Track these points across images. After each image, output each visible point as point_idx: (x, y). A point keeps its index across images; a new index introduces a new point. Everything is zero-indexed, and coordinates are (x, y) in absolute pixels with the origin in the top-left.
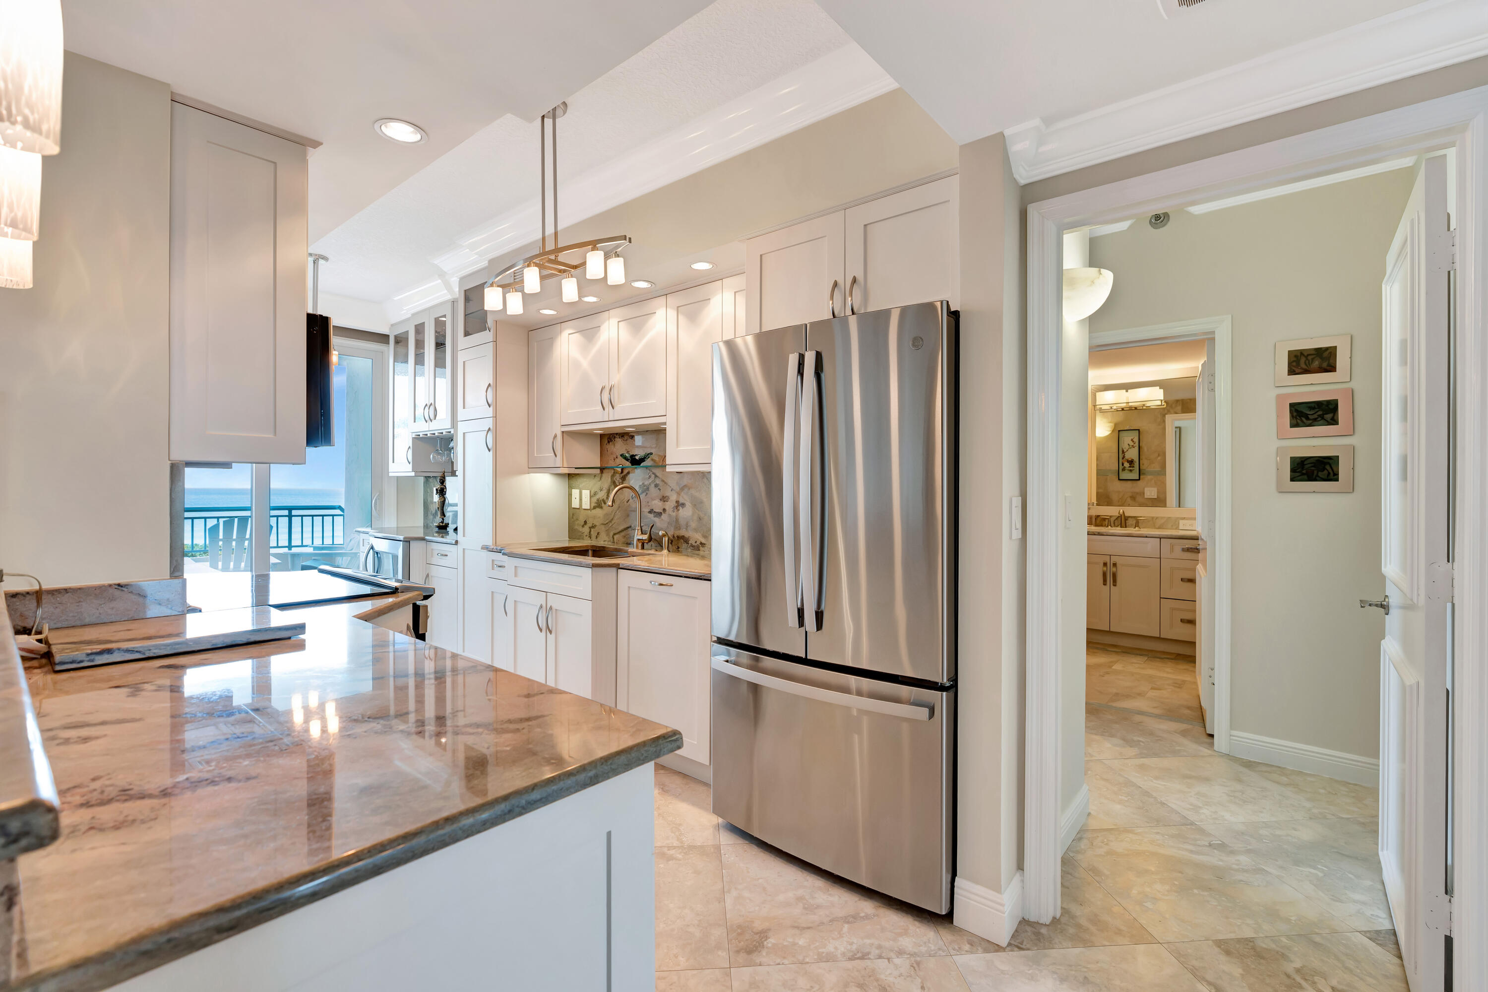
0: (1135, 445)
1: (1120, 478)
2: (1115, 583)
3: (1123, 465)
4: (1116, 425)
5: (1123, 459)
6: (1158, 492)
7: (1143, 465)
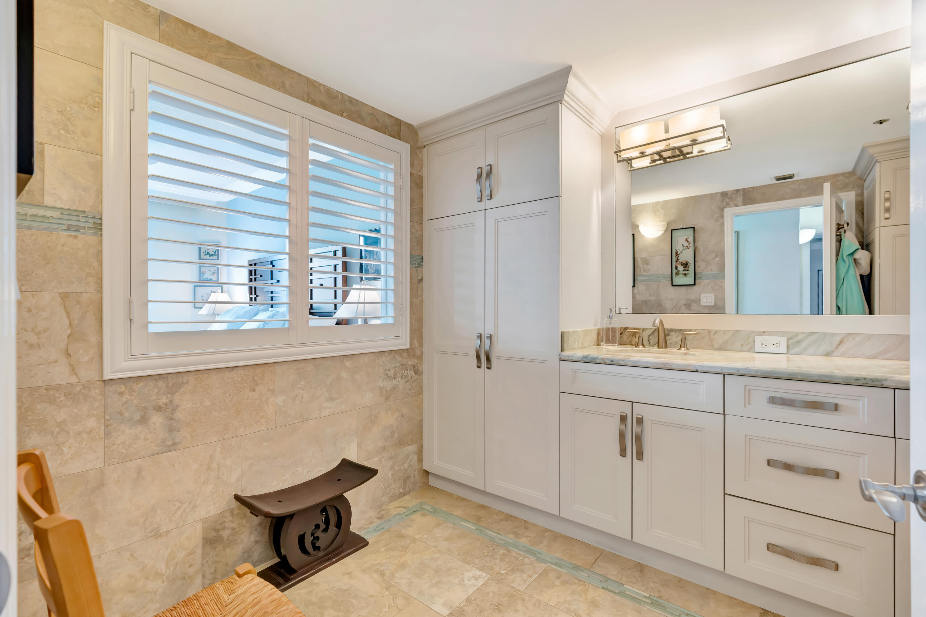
0: (689, 246)
1: (673, 284)
2: (640, 456)
3: (676, 268)
4: (669, 224)
5: (677, 262)
6: (716, 299)
7: (699, 267)
